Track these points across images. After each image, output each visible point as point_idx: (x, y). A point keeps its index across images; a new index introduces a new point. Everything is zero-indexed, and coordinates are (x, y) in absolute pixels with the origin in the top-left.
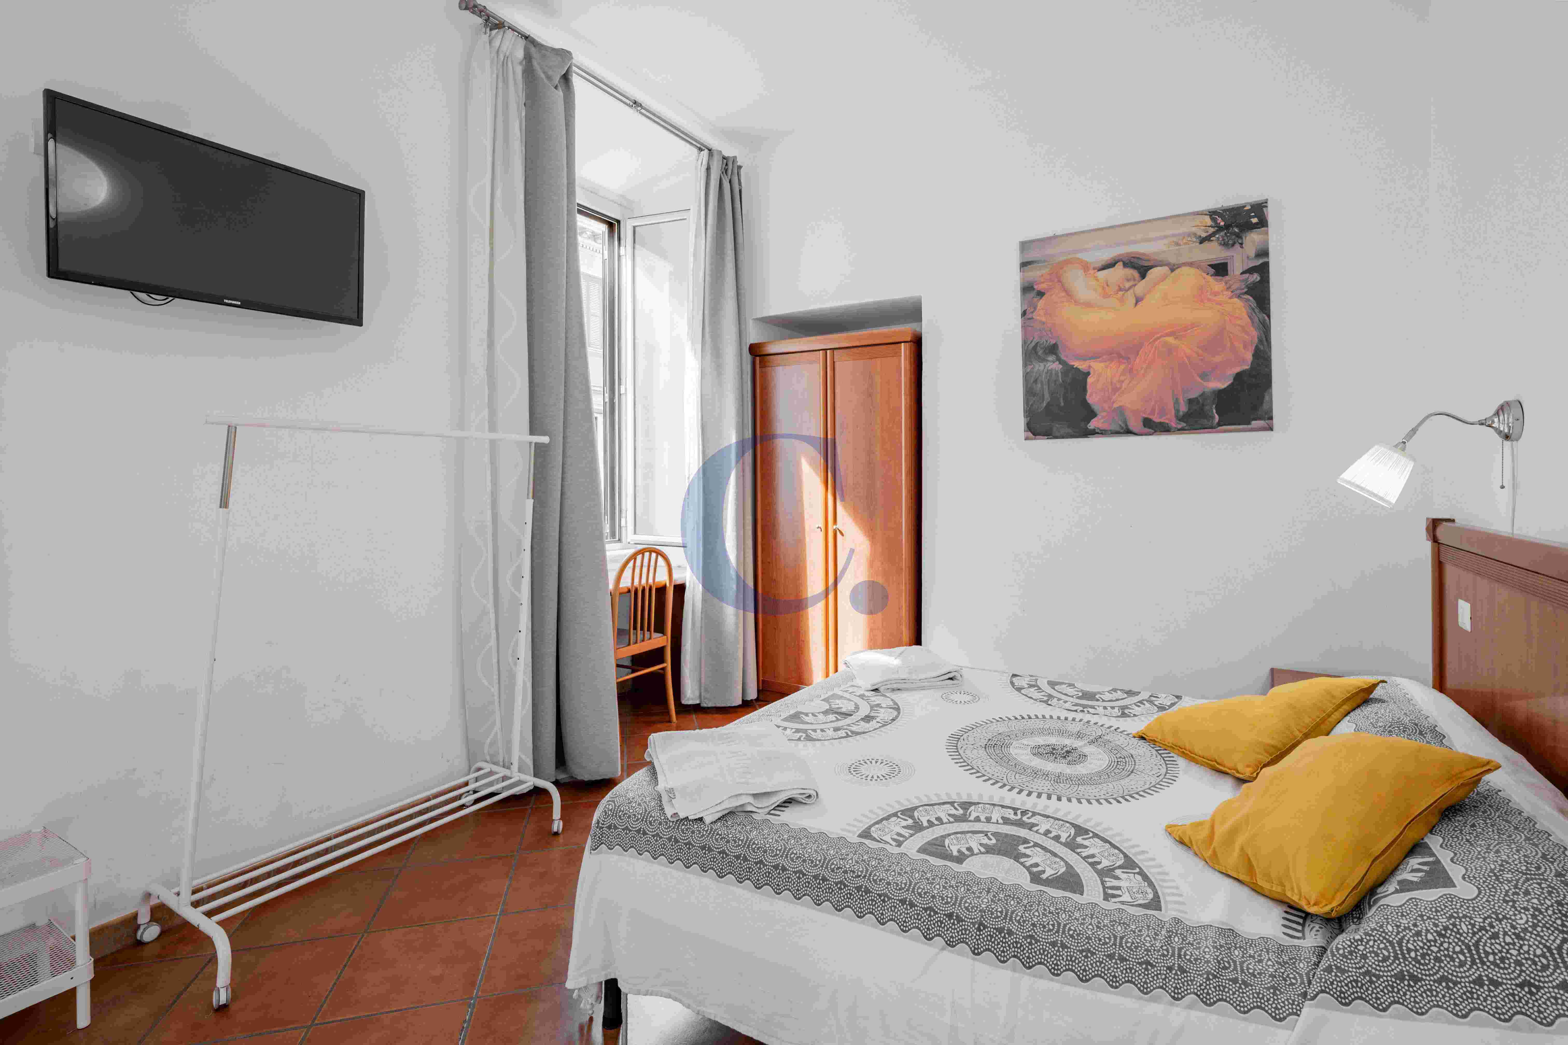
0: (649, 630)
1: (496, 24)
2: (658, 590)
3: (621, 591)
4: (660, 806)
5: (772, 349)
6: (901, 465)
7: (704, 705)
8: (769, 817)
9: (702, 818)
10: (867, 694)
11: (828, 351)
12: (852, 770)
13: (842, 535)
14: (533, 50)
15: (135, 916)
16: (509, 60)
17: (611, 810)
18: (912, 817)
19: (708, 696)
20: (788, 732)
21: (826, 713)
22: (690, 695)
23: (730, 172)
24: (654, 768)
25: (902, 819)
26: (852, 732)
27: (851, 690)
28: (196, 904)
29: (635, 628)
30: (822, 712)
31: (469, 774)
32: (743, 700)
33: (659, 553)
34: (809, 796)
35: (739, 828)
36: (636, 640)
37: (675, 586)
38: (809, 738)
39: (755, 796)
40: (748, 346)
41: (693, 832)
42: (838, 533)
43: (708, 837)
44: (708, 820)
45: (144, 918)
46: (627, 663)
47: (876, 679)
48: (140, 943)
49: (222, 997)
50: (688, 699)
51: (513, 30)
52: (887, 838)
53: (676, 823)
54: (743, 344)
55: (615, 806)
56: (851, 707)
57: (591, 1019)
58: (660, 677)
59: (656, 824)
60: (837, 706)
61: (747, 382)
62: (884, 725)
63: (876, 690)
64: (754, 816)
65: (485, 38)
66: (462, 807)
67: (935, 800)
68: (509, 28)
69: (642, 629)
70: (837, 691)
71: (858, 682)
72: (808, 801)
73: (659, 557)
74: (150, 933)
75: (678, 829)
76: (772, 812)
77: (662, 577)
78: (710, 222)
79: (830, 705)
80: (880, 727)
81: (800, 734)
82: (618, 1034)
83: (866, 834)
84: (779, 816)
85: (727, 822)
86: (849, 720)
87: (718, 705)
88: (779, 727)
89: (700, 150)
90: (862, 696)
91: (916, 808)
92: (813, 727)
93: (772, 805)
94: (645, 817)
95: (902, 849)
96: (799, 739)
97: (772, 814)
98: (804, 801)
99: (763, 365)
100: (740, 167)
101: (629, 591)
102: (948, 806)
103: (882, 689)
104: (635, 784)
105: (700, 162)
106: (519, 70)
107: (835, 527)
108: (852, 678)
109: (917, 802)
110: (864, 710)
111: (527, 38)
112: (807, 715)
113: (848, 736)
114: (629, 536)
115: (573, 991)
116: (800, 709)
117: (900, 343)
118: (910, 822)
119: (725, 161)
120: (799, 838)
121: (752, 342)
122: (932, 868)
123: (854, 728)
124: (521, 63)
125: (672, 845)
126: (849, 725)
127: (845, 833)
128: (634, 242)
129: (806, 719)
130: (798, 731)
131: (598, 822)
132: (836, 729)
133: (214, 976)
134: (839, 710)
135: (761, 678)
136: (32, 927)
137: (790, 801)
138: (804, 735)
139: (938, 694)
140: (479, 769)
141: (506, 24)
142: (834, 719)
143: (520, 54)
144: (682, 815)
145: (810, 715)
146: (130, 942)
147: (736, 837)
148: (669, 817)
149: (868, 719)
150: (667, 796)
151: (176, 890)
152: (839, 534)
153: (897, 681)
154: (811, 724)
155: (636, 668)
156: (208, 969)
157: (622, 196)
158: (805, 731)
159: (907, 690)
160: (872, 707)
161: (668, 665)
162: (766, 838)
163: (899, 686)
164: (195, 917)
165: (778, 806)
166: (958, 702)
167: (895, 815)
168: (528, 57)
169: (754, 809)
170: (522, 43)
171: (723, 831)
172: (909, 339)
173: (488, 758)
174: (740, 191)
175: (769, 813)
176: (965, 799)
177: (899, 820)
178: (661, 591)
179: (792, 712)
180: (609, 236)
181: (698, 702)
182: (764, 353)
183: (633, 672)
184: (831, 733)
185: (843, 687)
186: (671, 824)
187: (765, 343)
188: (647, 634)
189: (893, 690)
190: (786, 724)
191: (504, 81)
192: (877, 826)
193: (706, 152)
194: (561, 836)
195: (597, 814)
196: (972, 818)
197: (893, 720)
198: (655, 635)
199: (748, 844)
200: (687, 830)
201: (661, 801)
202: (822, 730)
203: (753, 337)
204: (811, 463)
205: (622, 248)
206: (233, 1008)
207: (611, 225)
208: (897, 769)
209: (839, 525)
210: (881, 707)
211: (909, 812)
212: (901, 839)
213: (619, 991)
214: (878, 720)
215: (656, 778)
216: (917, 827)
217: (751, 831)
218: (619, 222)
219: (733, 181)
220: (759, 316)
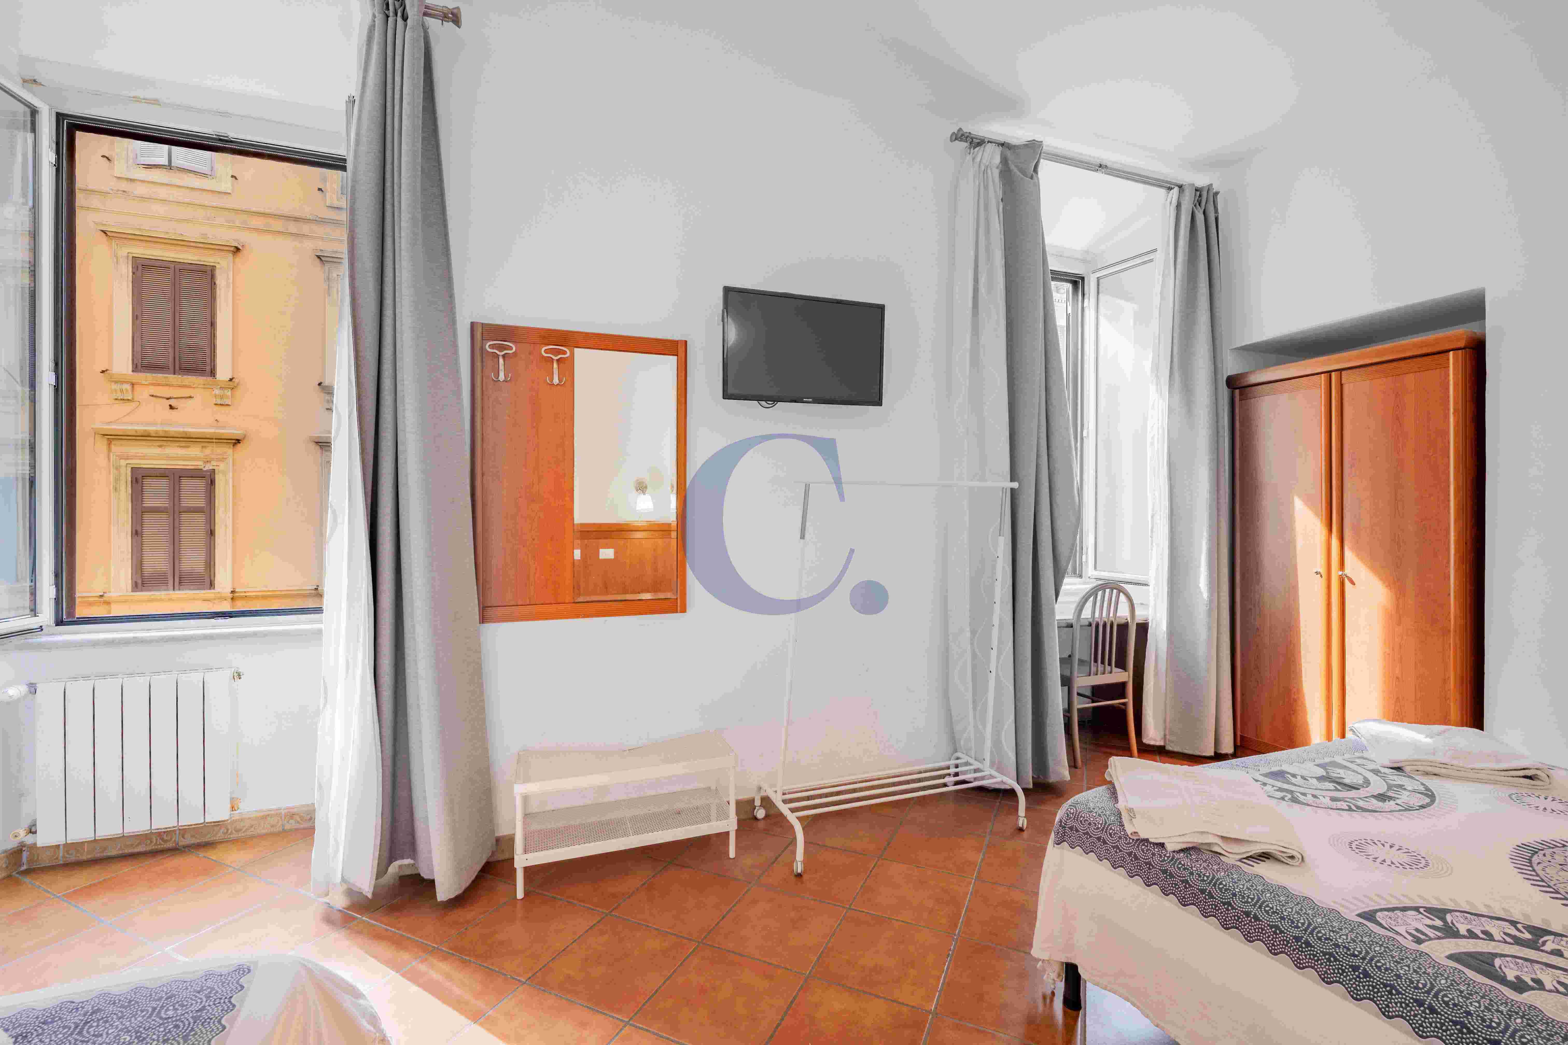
0: (1110, 664)
1: (978, 143)
2: (1119, 626)
3: (1082, 624)
4: (1120, 822)
5: (1254, 379)
6: (1449, 501)
7: (1169, 748)
8: (1239, 863)
9: (1163, 844)
10: (1383, 770)
11: (1333, 374)
12: (1354, 846)
13: (1353, 583)
14: (1009, 153)
15: (753, 800)
16: (989, 169)
17: (1073, 814)
18: (1443, 919)
19: (1173, 738)
20: (1268, 788)
21: (1320, 779)
22: (1153, 735)
23: (1203, 204)
24: (1114, 788)
25: (1425, 916)
26: (1358, 807)
27: (1359, 761)
28: (785, 802)
29: (1096, 661)
30: (1316, 778)
31: (950, 760)
32: (1215, 753)
33: (1120, 590)
34: (1292, 857)
35: (1205, 865)
36: (1097, 671)
37: (1138, 624)
38: (1295, 800)
39: (1223, 838)
40: (1225, 379)
41: (1153, 854)
42: (1347, 582)
43: (1169, 863)
44: (1170, 847)
45: (758, 803)
46: (1088, 693)
47: (1400, 756)
48: (756, 818)
49: (799, 868)
50: (1151, 739)
51: (991, 142)
52: (1401, 930)
53: (1136, 843)
54: (1219, 376)
55: (1077, 811)
56: (1358, 780)
57: (1053, 994)
58: (1121, 712)
59: (1116, 838)
60: (1339, 776)
61: (1223, 418)
62: (1406, 810)
63: (1398, 769)
64: (1221, 857)
65: (969, 158)
66: (945, 785)
67: (1484, 911)
68: (988, 142)
69: (1103, 662)
70: (1339, 759)
71: (1371, 754)
72: (1289, 861)
73: (1121, 594)
74: (761, 813)
75: (1138, 847)
76: (1245, 860)
77: (1123, 612)
78: (1180, 260)
79: (1327, 773)
80: (1400, 811)
81: (1284, 794)
82: (1077, 1016)
83: (1369, 916)
84: (1253, 866)
85: (1191, 855)
86: (1353, 793)
87: (1186, 751)
88: (1257, 781)
89: (1170, 189)
90: (1376, 772)
91: (1450, 911)
92: (1302, 790)
93: (1244, 853)
94: (1105, 828)
95: (1423, 947)
96: (1283, 798)
97: (1243, 862)
98: (1283, 860)
99: (1244, 397)
100: (1216, 194)
101: (1090, 625)
102: (1507, 923)
103: (1408, 769)
104: (1096, 797)
105: (1169, 200)
106: (996, 173)
107: (1340, 573)
108: (1363, 749)
109: (1453, 905)
110: (1378, 786)
111: (1002, 145)
112: (1294, 776)
113: (1350, 809)
114: (1090, 571)
115: (1038, 960)
116: (1285, 767)
117: (1448, 351)
118: (1438, 923)
119: (1198, 193)
120: (1277, 894)
121: (1231, 372)
122: (1469, 982)
123: (1361, 803)
124: (997, 168)
125: (1132, 860)
126: (1353, 799)
127: (1337, 906)
128: (1098, 293)
129: (1293, 780)
130: (1280, 790)
131: (1061, 821)
132: (1333, 799)
133: (794, 853)
134: (1340, 781)
135: (1239, 733)
136: (709, 789)
137: (1265, 856)
138: (1289, 796)
139: (1504, 792)
140: (958, 758)
141: (986, 140)
142: (1333, 788)
143: (997, 160)
144: (1143, 836)
145: (1299, 777)
146: (751, 816)
147: (1201, 872)
148: (1129, 833)
149: (1382, 797)
150: (1127, 815)
151: (775, 789)
152: (1347, 584)
153: (1432, 764)
154: (1299, 786)
155: (1095, 699)
156: (790, 848)
157: (1087, 252)
158: (1291, 792)
159: (1448, 777)
160: (1390, 787)
161: (1129, 700)
162: (1235, 883)
163: (1436, 771)
164: (784, 809)
165: (1251, 857)
166: (1541, 808)
167: (1416, 909)
168: (1004, 161)
169: (1223, 852)
170: (998, 150)
171: (1186, 861)
172: (1462, 344)
173: (964, 752)
174: (1217, 219)
175: (1240, 860)
176: (1537, 922)
177: (1420, 916)
178: (1123, 628)
179: (1275, 769)
180: (1073, 294)
181: (1162, 744)
182: (1245, 384)
183: (1093, 702)
184: (1326, 801)
185: (1347, 756)
186: (1131, 841)
187: (1247, 373)
188: (1108, 668)
189: (1427, 774)
190: (1266, 780)
191: (985, 188)
192: (1386, 913)
193: (1176, 189)
194: (1025, 832)
195: (1060, 814)
196: (1546, 948)
197: (1422, 807)
198: (1115, 670)
199: (1214, 882)
200: (1147, 851)
201: (1121, 818)
202: (1314, 796)
203: (1231, 366)
204: (1308, 500)
205: (1086, 301)
206: (805, 877)
207: (1075, 284)
208: (1423, 861)
209: (1348, 571)
210: (1405, 789)
211: (1440, 913)
212: (1423, 937)
213: (1078, 977)
214: (1398, 801)
215: (1116, 797)
216: (1450, 932)
217: (1218, 871)
218: (1083, 279)
219: (1207, 212)
220: (1239, 345)
